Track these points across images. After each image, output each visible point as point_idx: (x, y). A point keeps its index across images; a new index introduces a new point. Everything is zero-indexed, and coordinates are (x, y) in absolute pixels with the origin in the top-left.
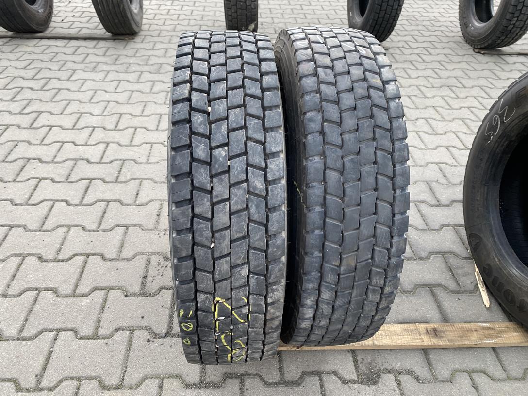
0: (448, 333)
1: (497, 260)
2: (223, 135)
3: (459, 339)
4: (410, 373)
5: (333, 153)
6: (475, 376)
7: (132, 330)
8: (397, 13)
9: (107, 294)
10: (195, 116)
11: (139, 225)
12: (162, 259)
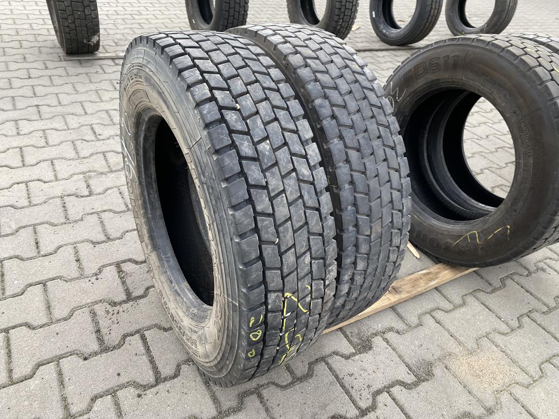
0: (403, 287)
1: (416, 217)
2: (260, 129)
3: (413, 288)
4: (391, 329)
5: (348, 133)
6: (434, 314)
7: (113, 392)
8: (244, 19)
9: (58, 365)
10: (227, 114)
11: (60, 278)
12: (109, 306)
